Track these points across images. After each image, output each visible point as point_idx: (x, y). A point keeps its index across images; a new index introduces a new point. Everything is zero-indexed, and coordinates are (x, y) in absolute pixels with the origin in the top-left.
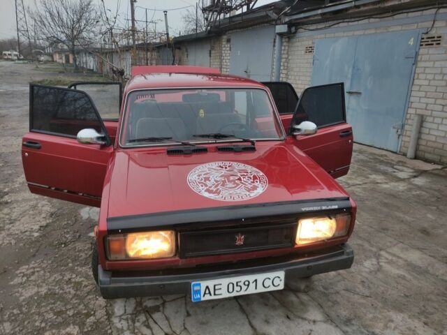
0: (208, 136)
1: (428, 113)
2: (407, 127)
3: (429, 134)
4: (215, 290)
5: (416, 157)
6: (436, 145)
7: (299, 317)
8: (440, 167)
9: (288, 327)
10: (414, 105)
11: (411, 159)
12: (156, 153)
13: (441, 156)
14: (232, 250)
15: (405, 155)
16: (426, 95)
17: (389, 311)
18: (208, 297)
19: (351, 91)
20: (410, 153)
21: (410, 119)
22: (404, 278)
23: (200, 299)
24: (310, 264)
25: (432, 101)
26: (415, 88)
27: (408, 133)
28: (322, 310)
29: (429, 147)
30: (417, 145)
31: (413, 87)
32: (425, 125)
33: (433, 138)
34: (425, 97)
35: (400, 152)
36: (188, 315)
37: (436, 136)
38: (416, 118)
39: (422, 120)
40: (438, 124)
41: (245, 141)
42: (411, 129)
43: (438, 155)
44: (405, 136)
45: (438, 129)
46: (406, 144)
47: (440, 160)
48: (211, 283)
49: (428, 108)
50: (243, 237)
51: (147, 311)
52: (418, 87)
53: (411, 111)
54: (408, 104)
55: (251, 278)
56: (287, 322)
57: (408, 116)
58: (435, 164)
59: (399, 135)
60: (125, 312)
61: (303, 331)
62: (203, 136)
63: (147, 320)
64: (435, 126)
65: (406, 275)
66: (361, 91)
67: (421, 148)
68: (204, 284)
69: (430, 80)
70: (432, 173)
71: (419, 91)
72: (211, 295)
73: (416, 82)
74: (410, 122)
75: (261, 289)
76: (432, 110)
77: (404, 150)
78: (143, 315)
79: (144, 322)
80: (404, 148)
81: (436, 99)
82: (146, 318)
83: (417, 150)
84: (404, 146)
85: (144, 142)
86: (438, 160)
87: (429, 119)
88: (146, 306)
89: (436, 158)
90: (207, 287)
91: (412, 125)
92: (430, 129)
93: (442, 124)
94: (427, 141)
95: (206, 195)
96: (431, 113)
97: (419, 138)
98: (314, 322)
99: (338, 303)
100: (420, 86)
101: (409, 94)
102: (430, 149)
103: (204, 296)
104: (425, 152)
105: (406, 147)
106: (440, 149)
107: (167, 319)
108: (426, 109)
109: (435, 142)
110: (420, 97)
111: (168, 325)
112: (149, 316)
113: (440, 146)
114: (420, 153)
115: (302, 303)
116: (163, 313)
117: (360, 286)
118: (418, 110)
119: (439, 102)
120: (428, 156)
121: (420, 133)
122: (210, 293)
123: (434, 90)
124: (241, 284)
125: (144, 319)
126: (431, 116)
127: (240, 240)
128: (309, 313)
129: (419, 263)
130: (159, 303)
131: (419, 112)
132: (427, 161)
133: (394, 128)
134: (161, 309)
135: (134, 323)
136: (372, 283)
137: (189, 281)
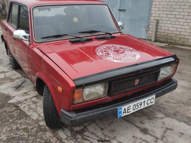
0: (87, 32)
1: (160, 18)
2: (150, 26)
3: (161, 29)
4: (128, 110)
5: (156, 41)
6: (164, 34)
7: (155, 118)
8: (167, 44)
9: (153, 123)
10: (153, 15)
11: (154, 42)
12: (59, 44)
13: (167, 39)
14: (133, 88)
15: (150, 40)
16: (159, 9)
17: (188, 107)
18: (125, 114)
19: (121, 9)
20: (153, 39)
21: (151, 22)
22: (184, 93)
23: (121, 116)
24: (164, 89)
25: (161, 12)
26: (153, 6)
27: (151, 29)
28: (161, 113)
29: (161, 35)
30: (156, 35)
31: (152, 5)
32: (159, 24)
33: (163, 31)
34: (158, 11)
35: (148, 39)
36: (102, 129)
37: (165, 30)
38: (155, 22)
39: (158, 22)
40: (165, 24)
41: (107, 34)
42: (152, 27)
43: (166, 39)
44: (150, 31)
45: (165, 26)
46: (151, 35)
47: (167, 41)
48: (126, 107)
49: (160, 16)
50: (138, 80)
51: (79, 133)
52: (155, 6)
53: (152, 18)
54: (150, 14)
55: (142, 101)
56: (151, 121)
57: (151, 21)
58: (165, 43)
59: (147, 31)
60: (68, 136)
61: (160, 123)
62: (83, 33)
63: (83, 137)
64: (163, 25)
65: (184, 91)
66: (126, 9)
67: (158, 36)
68: (123, 108)
69: (160, 2)
70: (166, 47)
71: (155, 7)
72: (126, 113)
73: (153, 3)
74: (152, 24)
75: (146, 106)
76: (162, 17)
77: (149, 38)
78: (78, 135)
79: (82, 138)
80: (149, 37)
81: (163, 11)
82: (81, 136)
83: (156, 37)
84: (149, 36)
85: (51, 39)
86: (166, 41)
87: (161, 22)
88: (76, 130)
89: (165, 40)
90: (125, 109)
91: (153, 25)
92: (161, 26)
93: (167, 23)
94: (160, 32)
95: (115, 61)
96: (162, 18)
97: (156, 31)
98: (162, 118)
99: (166, 108)
100: (156, 5)
101: (150, 10)
102: (162, 36)
103: (123, 114)
104: (160, 38)
105: (150, 36)
106: (166, 36)
107: (93, 134)
108: (159, 17)
109: (164, 32)
110: (156, 11)
111: (95, 136)
112: (82, 135)
113: (166, 34)
114: (157, 39)
115: (151, 112)
116: (88, 131)
117: (169, 99)
118: (155, 17)
119: (165, 12)
120: (161, 39)
121: (157, 29)
122: (126, 112)
123: (162, 7)
124: (138, 105)
125: (81, 137)
126: (161, 20)
127: (137, 82)
128: (157, 115)
129: (186, 85)
130: (82, 127)
131: (156, 18)
132: (161, 42)
133: (144, 27)
134: (86, 130)
135: (77, 140)
136: (173, 97)
137: (116, 107)
